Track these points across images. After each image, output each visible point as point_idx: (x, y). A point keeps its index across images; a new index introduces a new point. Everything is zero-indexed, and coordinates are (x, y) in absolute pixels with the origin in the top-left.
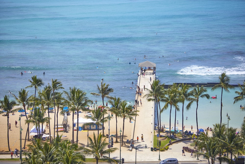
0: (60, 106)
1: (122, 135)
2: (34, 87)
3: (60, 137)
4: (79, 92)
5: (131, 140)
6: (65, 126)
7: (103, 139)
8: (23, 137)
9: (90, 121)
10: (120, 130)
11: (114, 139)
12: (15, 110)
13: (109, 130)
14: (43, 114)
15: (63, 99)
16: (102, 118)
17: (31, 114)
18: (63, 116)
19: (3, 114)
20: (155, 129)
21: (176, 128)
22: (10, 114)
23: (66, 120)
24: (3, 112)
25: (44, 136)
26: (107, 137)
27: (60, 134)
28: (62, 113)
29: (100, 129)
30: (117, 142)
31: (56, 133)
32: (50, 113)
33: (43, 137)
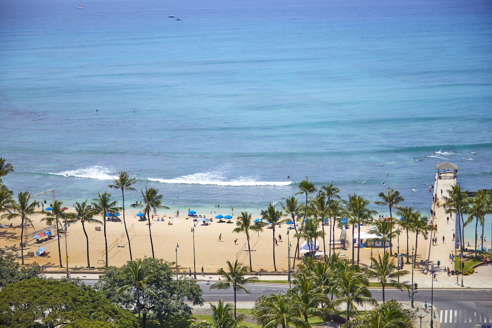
0: (337, 217)
1: (414, 254)
2: (305, 193)
3: (338, 256)
4: (360, 200)
5: (426, 261)
6: (343, 242)
7: (390, 259)
8: (292, 255)
9: (374, 236)
10: (412, 248)
11: (405, 259)
12: (282, 222)
13: (398, 248)
14: (316, 228)
15: (341, 209)
16: (389, 233)
17: (302, 227)
18: (341, 229)
19: (267, 226)
20: (457, 247)
21: (483, 246)
22: (276, 227)
23: (344, 235)
24: (267, 224)
25: (317, 254)
26: (396, 257)
27: (337, 251)
28: (340, 226)
29: (387, 247)
30: (408, 263)
31: (332, 251)
32: (324, 226)
33: (315, 255)
